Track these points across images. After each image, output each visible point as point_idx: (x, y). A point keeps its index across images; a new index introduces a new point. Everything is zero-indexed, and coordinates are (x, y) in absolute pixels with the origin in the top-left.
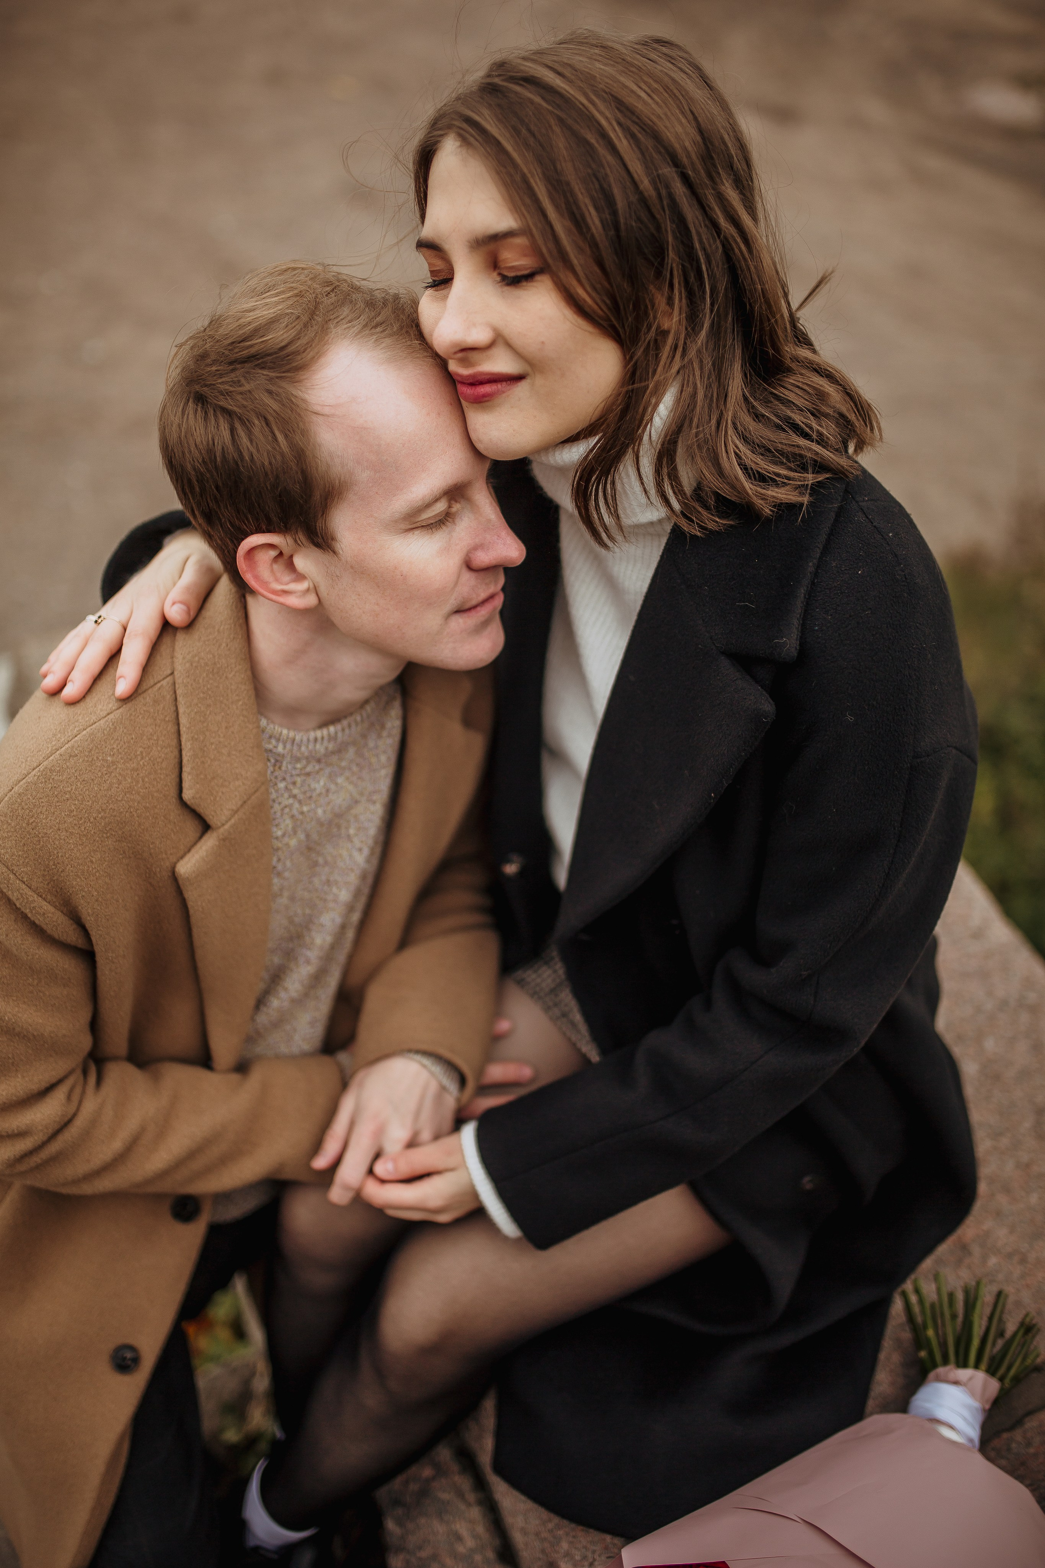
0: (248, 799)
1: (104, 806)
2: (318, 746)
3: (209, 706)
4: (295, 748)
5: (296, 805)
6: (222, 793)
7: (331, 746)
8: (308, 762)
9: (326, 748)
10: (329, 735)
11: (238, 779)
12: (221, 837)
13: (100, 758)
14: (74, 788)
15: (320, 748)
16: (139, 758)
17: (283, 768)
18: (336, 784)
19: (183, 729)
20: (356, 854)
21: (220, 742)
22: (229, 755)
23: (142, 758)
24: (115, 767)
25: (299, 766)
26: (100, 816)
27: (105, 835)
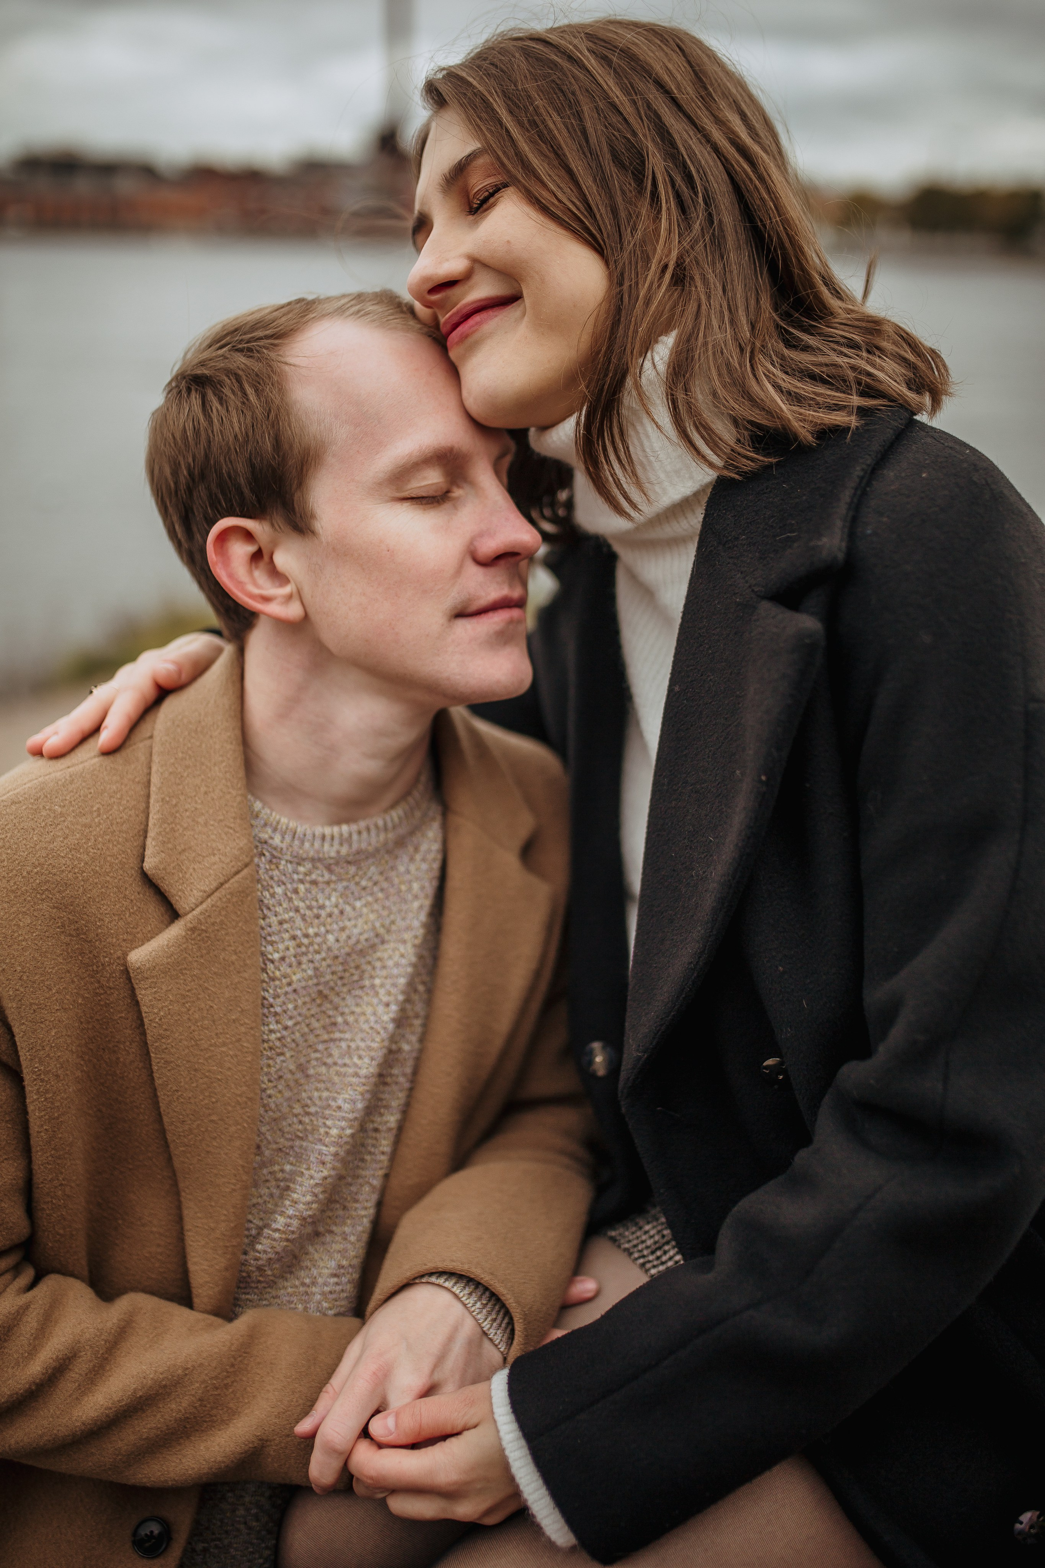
0: (226, 882)
1: (42, 860)
2: (326, 846)
3: (187, 767)
4: (297, 842)
5: (299, 922)
6: (194, 869)
7: (344, 850)
8: (315, 867)
9: (338, 852)
10: (341, 835)
11: (214, 855)
12: (189, 925)
13: (47, 807)
14: (9, 835)
15: (330, 850)
16: (95, 814)
17: (281, 867)
18: (354, 909)
19: (153, 789)
20: (381, 1009)
21: (196, 809)
22: (206, 824)
23: (99, 815)
24: (63, 819)
25: (301, 869)
26: (35, 870)
27: (38, 896)
